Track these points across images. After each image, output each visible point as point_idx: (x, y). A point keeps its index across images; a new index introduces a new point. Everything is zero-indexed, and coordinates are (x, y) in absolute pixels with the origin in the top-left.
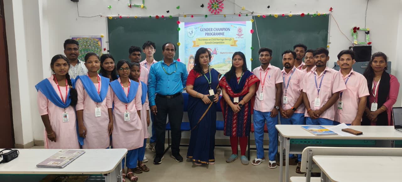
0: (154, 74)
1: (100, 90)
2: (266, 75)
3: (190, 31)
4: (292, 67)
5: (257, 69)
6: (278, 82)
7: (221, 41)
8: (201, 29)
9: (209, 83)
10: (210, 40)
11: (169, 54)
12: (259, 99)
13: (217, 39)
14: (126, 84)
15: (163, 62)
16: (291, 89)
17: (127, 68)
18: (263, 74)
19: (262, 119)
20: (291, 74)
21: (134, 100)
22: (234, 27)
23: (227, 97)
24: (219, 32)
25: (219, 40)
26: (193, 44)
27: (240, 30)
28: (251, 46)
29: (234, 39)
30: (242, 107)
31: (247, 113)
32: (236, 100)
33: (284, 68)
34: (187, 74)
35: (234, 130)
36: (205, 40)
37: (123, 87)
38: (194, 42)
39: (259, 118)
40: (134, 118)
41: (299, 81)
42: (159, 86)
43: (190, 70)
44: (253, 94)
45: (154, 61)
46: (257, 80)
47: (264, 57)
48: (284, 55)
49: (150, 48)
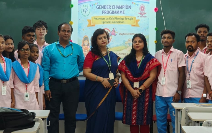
0: (49, 56)
1: (5, 70)
2: (168, 59)
3: (85, 8)
4: (195, 50)
5: (159, 52)
6: (180, 66)
7: (121, 20)
8: (98, 7)
9: (109, 66)
10: (107, 19)
11: (65, 35)
12: (160, 84)
13: (116, 19)
14: (26, 65)
15: (58, 43)
16: (194, 73)
17: (28, 49)
18: (166, 57)
19: (164, 105)
20: (194, 58)
21: (33, 81)
22: (136, 4)
23: (127, 82)
24: (118, 10)
25: (118, 19)
26: (88, 23)
27: (142, 9)
28: (155, 27)
29: (135, 18)
30: (143, 92)
31: (148, 99)
32: (136, 85)
33: (188, 51)
34: (83, 58)
35: (134, 117)
36: (102, 19)
37: (23, 67)
38: (89, 21)
39: (161, 104)
40: (33, 99)
41: (202, 65)
42: (54, 69)
43: (87, 53)
44: (153, 79)
45: (46, 43)
46: (158, 64)
47: (166, 40)
48: (187, 37)
49: (41, 29)
